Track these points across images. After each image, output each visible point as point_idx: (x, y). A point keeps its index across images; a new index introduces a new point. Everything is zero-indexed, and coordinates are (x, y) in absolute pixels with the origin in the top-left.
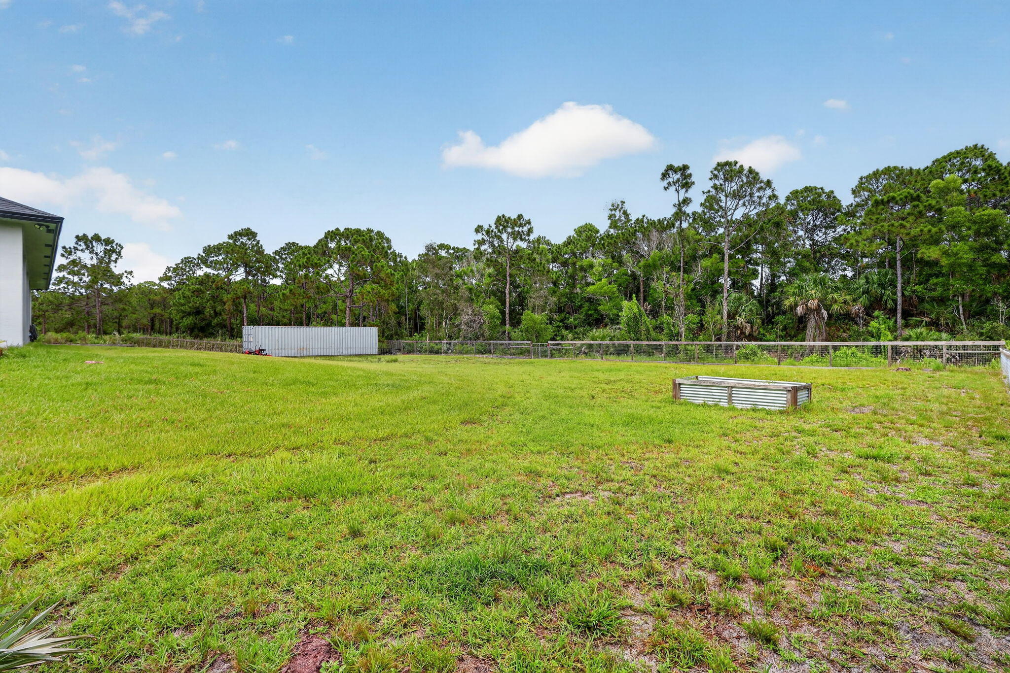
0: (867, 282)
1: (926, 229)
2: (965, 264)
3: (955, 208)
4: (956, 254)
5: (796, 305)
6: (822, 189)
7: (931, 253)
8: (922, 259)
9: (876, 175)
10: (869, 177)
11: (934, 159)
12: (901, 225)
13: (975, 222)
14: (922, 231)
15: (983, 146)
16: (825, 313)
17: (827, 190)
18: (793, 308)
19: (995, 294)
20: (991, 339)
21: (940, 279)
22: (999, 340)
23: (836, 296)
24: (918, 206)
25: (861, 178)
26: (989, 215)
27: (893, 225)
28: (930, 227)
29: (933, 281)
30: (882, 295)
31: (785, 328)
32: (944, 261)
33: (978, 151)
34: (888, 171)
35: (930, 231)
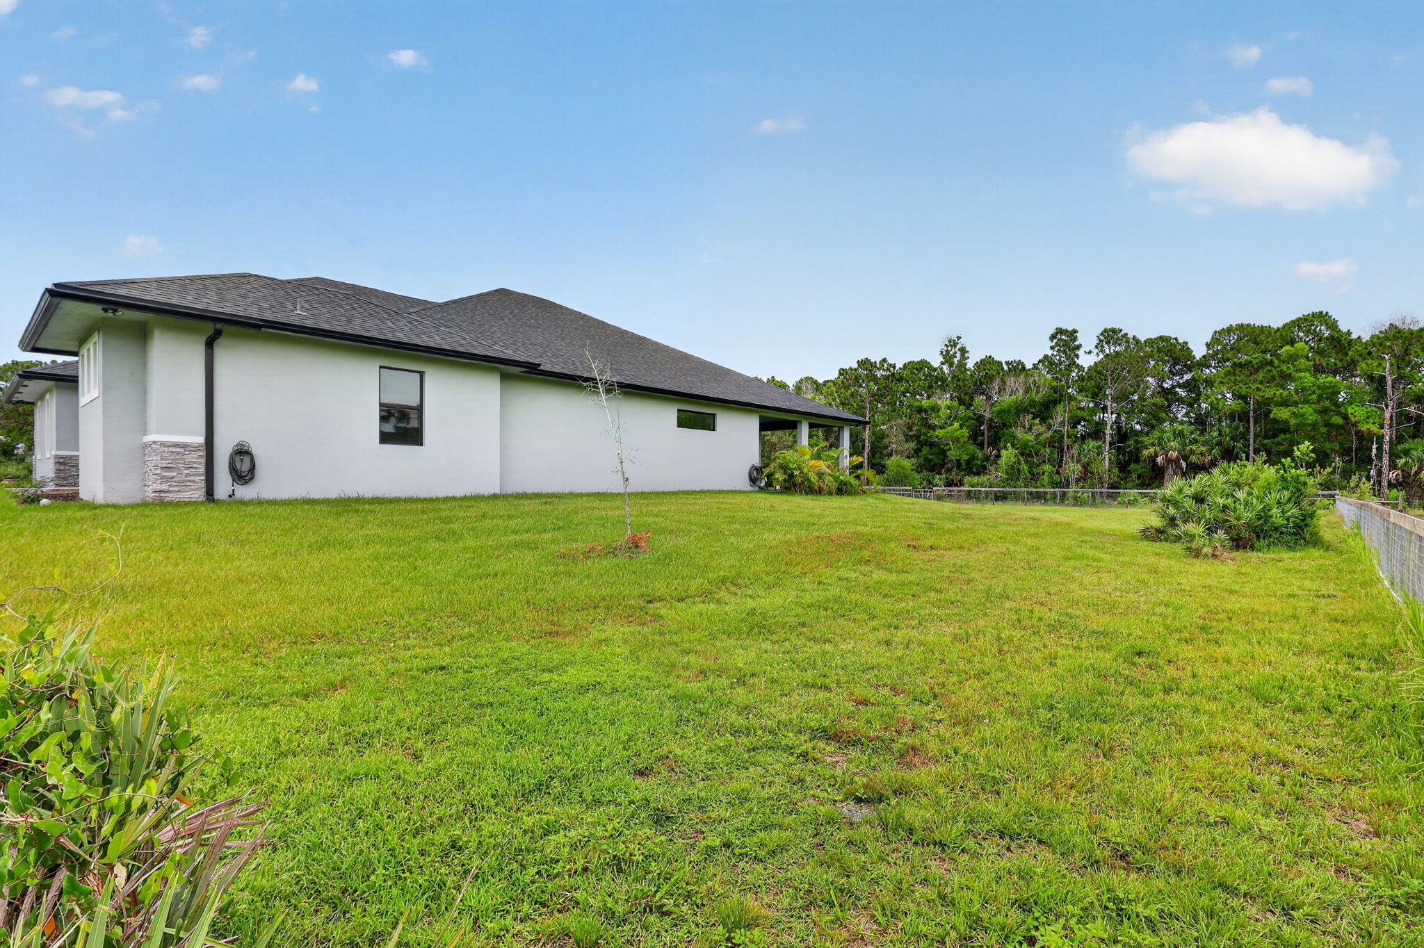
0: (1220, 435)
1: (1278, 393)
2: (1310, 425)
3: (1303, 374)
4: (1303, 415)
5: (1156, 455)
6: (1176, 339)
7: (1282, 414)
8: (1274, 418)
9: (1229, 330)
10: (1221, 332)
11: (1285, 323)
12: (1257, 388)
13: (1319, 388)
14: (1275, 394)
15: (1327, 313)
16: (1184, 464)
17: (1181, 341)
18: (1153, 459)
19: (1333, 450)
20: (1329, 489)
21: (1287, 436)
22: (1335, 490)
23: (1194, 447)
24: (1271, 370)
25: (1215, 332)
26: (1331, 382)
27: (1250, 387)
28: (1281, 391)
29: (1282, 436)
30: (1234, 447)
31: (1139, 477)
32: (1293, 421)
33: (1322, 317)
34: (1241, 327)
35: (1281, 394)
